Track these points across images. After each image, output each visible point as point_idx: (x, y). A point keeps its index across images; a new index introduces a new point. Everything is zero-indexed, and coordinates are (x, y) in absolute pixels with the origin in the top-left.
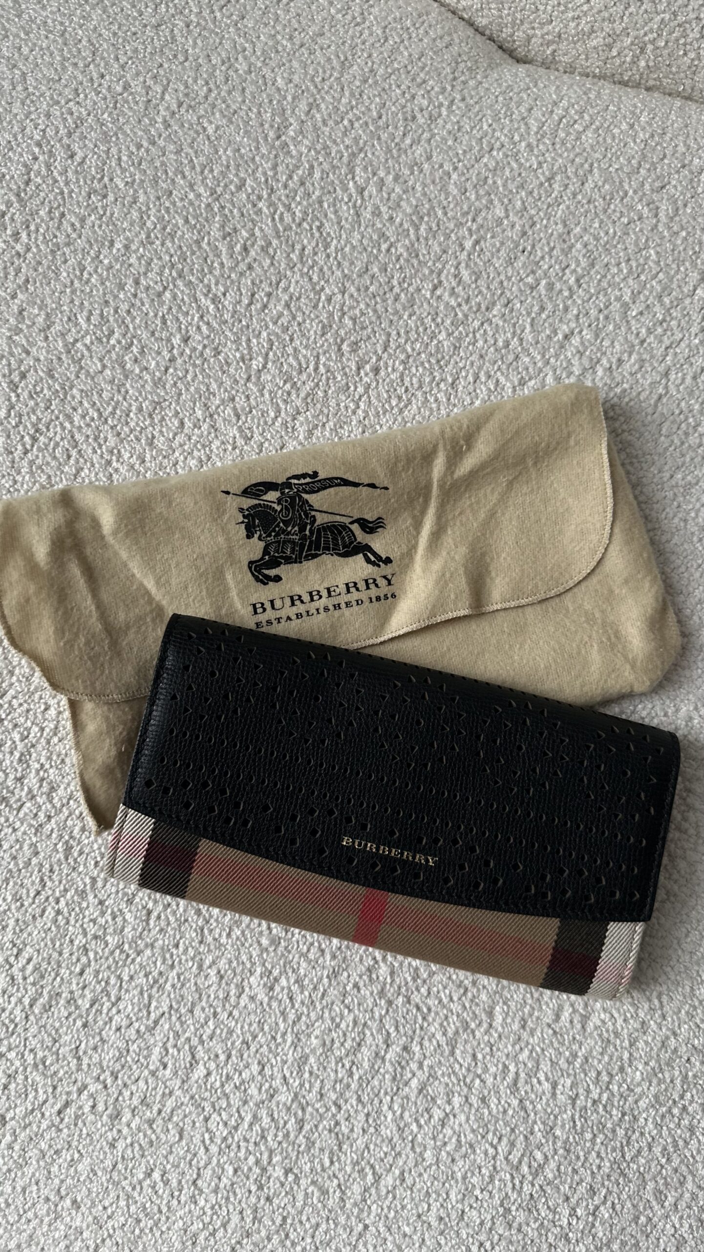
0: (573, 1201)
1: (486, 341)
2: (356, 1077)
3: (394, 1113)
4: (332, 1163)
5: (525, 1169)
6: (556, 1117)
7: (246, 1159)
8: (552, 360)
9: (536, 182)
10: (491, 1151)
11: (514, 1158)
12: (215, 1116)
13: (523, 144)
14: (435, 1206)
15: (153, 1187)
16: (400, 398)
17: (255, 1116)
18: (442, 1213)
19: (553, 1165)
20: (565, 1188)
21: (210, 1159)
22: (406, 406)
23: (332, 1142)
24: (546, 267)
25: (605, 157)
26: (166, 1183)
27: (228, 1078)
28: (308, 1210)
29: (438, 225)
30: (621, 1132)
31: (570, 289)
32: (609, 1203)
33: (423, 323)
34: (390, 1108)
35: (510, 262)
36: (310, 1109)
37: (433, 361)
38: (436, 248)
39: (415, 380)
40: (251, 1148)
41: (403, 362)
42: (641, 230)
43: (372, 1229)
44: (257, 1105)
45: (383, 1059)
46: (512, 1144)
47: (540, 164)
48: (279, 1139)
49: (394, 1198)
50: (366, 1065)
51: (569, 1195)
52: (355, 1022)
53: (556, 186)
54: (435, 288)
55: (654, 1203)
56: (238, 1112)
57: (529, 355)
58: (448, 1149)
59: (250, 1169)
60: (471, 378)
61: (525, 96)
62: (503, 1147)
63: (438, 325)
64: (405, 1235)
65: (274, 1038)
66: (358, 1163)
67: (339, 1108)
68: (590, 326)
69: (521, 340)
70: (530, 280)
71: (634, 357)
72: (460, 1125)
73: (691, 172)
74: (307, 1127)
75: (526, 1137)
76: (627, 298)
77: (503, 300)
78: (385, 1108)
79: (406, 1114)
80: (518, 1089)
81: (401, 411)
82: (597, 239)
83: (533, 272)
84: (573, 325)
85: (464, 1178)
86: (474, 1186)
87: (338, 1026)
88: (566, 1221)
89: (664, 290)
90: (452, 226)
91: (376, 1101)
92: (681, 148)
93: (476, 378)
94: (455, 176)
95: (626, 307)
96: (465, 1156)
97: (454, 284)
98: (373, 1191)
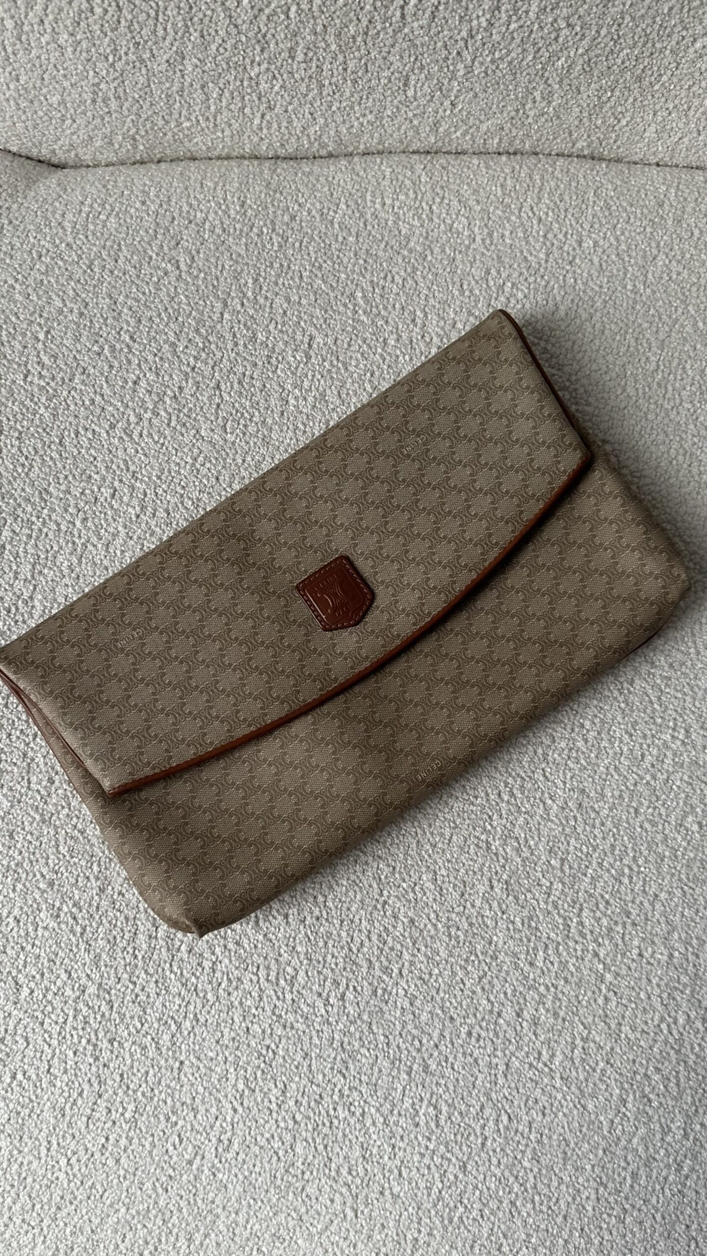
0: (325, 995)
1: (76, 404)
2: (140, 957)
3: (176, 974)
4: (142, 1025)
5: (282, 982)
6: (294, 939)
7: (80, 1042)
8: (130, 404)
9: (81, 271)
10: (255, 978)
11: (272, 977)
12: (47, 1020)
13: (63, 245)
14: (226, 1031)
15: (20, 1086)
16: (23, 465)
17: (75, 1010)
18: (233, 1034)
19: (302, 973)
20: (315, 988)
21: (54, 1051)
22: (30, 470)
23: (137, 1010)
24: (105, 335)
25: (127, 235)
26: (29, 1079)
27: (47, 990)
28: (136, 1064)
29: (15, 329)
30: (344, 934)
31: (128, 346)
32: (351, 988)
33: (24, 406)
34: (171, 972)
35: (77, 340)
36: (113, 992)
37: (40, 430)
38: (18, 347)
39: (30, 449)
40: (81, 1033)
41: (18, 438)
42: (169, 283)
43: (187, 1062)
44: (75, 1001)
45: (156, 937)
46: (268, 968)
47: (80, 257)
48: (99, 1019)
49: (195, 1035)
50: (144, 946)
51: (320, 990)
52: (127, 919)
53: (96, 270)
54: (26, 376)
55: (385, 977)
56: (63, 1011)
57: (111, 404)
58: (223, 986)
59: (85, 1049)
60: (73, 435)
61: (57, 204)
62: (262, 973)
63: (36, 403)
64: (212, 1059)
65: (71, 950)
66: (160, 1019)
67: (135, 983)
68: (150, 369)
69: (102, 395)
70: (96, 348)
71: (190, 381)
72: (227, 967)
73: (197, 225)
74: (116, 1005)
75: (277, 960)
76: (172, 339)
77: (80, 370)
78: (168, 973)
79: (185, 972)
80: (261, 928)
81: (27, 474)
82: (137, 301)
83: (97, 342)
84: (137, 372)
85: (241, 1003)
86: (249, 1007)
87: (115, 926)
88: (323, 1011)
89: (198, 323)
90: (25, 326)
91: (160, 970)
92: (185, 208)
93: (77, 433)
94: (17, 286)
95: (173, 345)
96: (237, 988)
97: (39, 369)
98: (178, 1035)
